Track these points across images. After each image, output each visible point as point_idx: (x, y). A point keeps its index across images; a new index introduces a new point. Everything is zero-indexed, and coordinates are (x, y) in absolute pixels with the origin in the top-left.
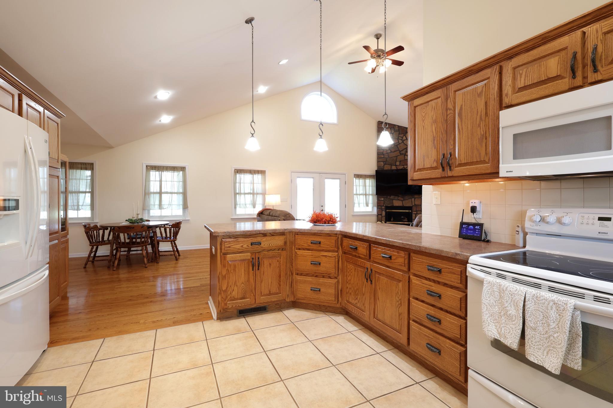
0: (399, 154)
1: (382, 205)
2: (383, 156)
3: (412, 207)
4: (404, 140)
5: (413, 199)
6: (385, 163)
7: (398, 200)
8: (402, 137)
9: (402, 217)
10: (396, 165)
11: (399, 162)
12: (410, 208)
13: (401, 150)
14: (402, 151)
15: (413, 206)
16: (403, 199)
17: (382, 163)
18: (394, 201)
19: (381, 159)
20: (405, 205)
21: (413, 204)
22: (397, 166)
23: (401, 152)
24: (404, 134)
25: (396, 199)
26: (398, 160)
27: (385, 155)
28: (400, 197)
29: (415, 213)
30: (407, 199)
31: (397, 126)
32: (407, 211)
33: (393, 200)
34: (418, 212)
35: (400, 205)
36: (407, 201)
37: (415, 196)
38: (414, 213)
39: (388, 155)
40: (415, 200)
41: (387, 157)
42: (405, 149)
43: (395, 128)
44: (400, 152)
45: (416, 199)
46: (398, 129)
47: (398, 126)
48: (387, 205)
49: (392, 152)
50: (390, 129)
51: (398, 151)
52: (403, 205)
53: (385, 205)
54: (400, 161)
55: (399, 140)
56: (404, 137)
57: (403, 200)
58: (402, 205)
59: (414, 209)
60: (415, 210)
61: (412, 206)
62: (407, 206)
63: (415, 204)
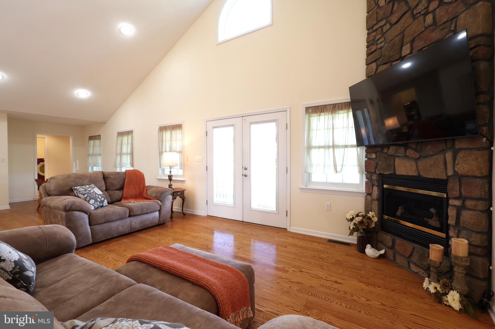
1: (371, 171)
2: (374, 48)
3: (447, 180)
5: (449, 156)
7: (406, 157)
13: (413, 5)
14: (417, 6)
15: (448, 177)
16: (418, 155)
17: (376, 63)
18: (397, 161)
20: (424, 175)
21: (450, 173)
23: (415, 12)
25: (400, 155)
27: (379, 42)
28: (411, 148)
29: (457, 203)
30: (431, 153)
32: (434, 194)
33: (394, 157)
35: (411, 174)
36: (429, 161)
37: (456, 143)
38: (451, 202)
39: (385, 37)
40: (454, 158)
41: (383, 44)
45: (460, 155)
48: (381, 172)
49: (394, 24)
51: (409, 14)
52: (419, 173)
53: (378, 172)
54: (412, 41)
57: (419, 159)
58: (415, 174)
59: (453, 187)
60: (457, 194)
61: (444, 177)
62: (430, 176)
63: (454, 171)
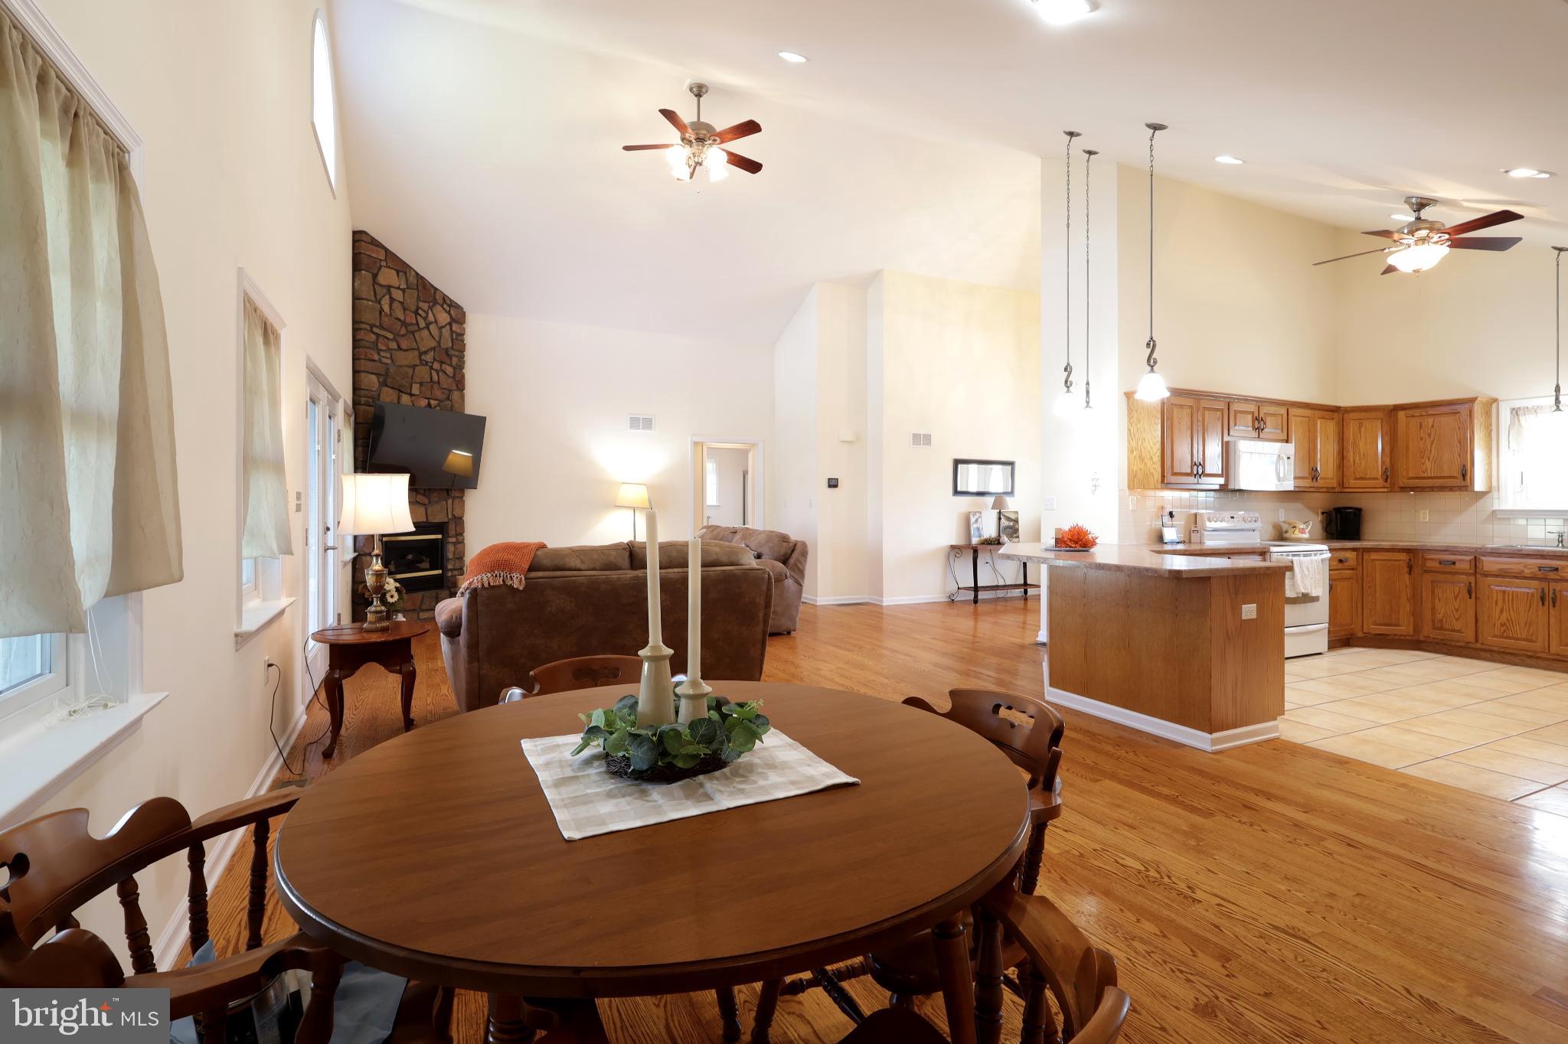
0: (418, 362)
2: (376, 358)
3: (446, 523)
4: (431, 323)
5: (450, 502)
6: (381, 380)
7: (417, 502)
8: (427, 313)
9: (410, 557)
10: (412, 395)
11: (418, 385)
12: (440, 528)
13: (423, 349)
14: (426, 352)
15: (449, 520)
16: (426, 501)
17: (374, 378)
19: (372, 363)
20: (430, 520)
21: (450, 517)
22: (413, 398)
23: (423, 357)
24: (429, 302)
26: (416, 379)
27: (382, 354)
28: (421, 494)
29: (454, 540)
30: (436, 499)
31: (413, 273)
34: (460, 538)
35: (421, 520)
36: (437, 507)
37: (453, 492)
39: (391, 356)
41: (389, 361)
42: (431, 349)
43: (408, 275)
44: (421, 354)
46: (415, 281)
47: (417, 274)
49: (401, 349)
50: (394, 272)
51: (416, 353)
52: (427, 520)
54: (421, 384)
55: (419, 317)
56: (430, 312)
58: (425, 520)
59: (452, 527)
60: (452, 532)
61: (446, 521)
62: (436, 521)
63: (453, 515)
